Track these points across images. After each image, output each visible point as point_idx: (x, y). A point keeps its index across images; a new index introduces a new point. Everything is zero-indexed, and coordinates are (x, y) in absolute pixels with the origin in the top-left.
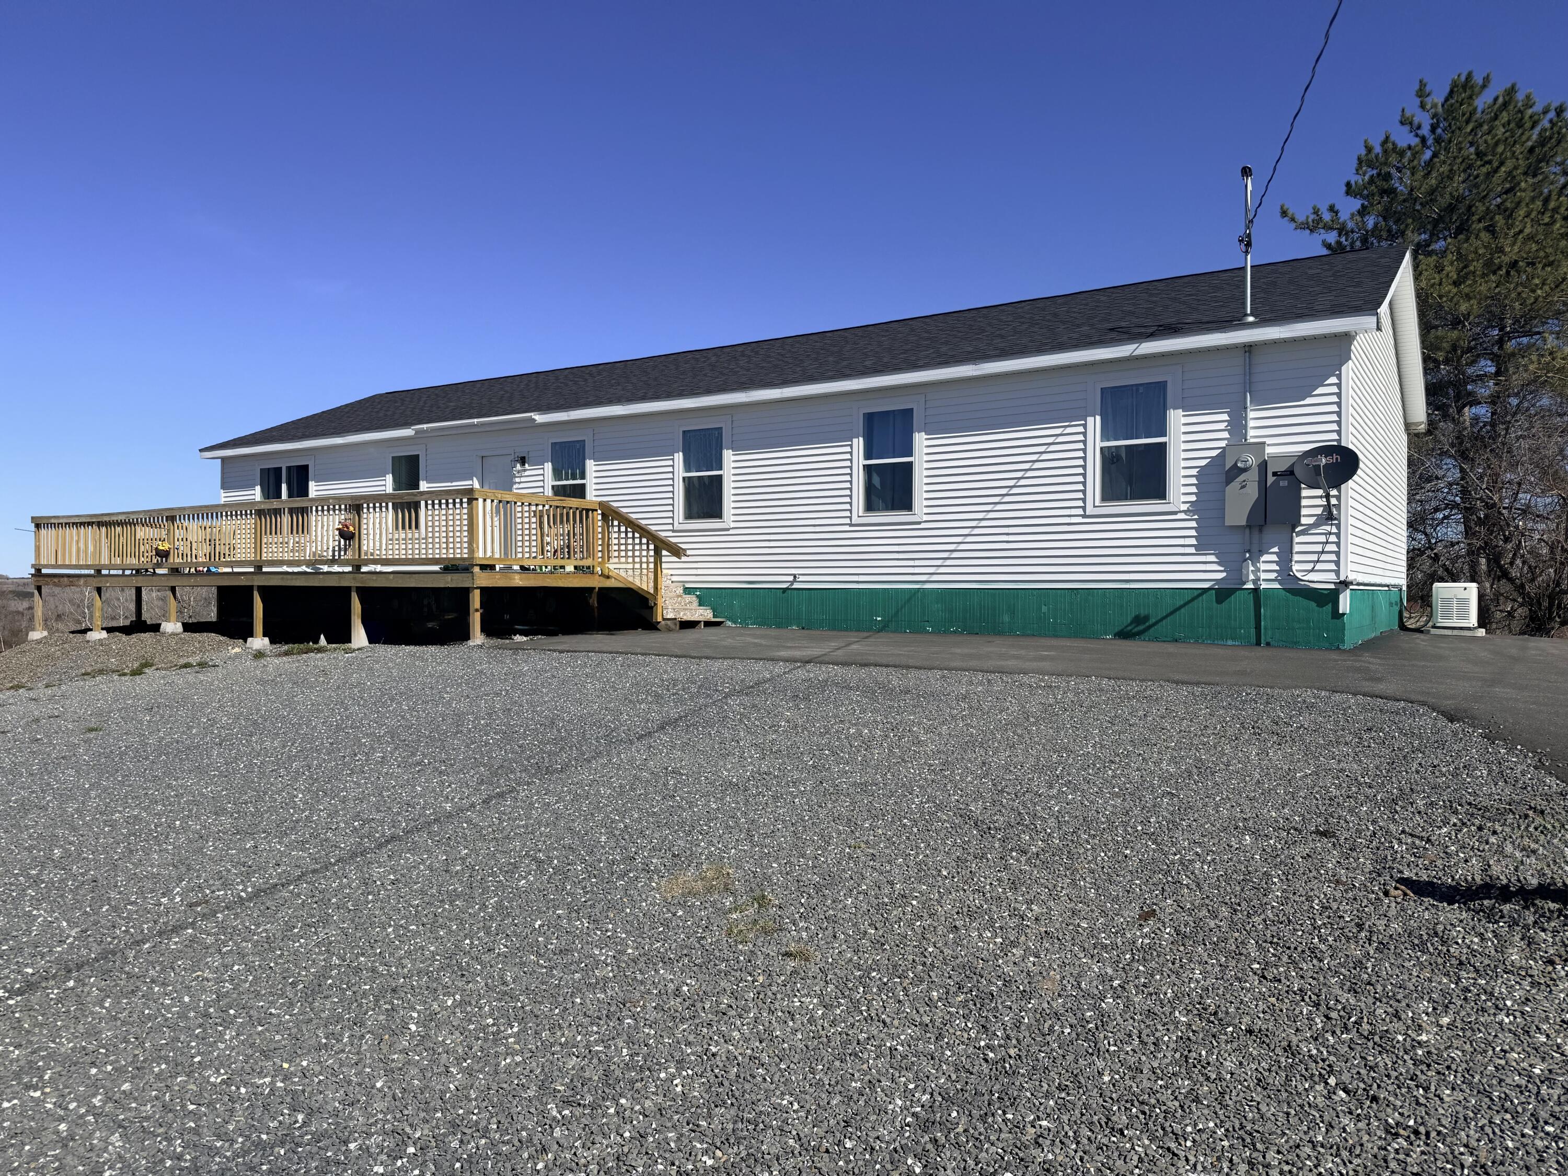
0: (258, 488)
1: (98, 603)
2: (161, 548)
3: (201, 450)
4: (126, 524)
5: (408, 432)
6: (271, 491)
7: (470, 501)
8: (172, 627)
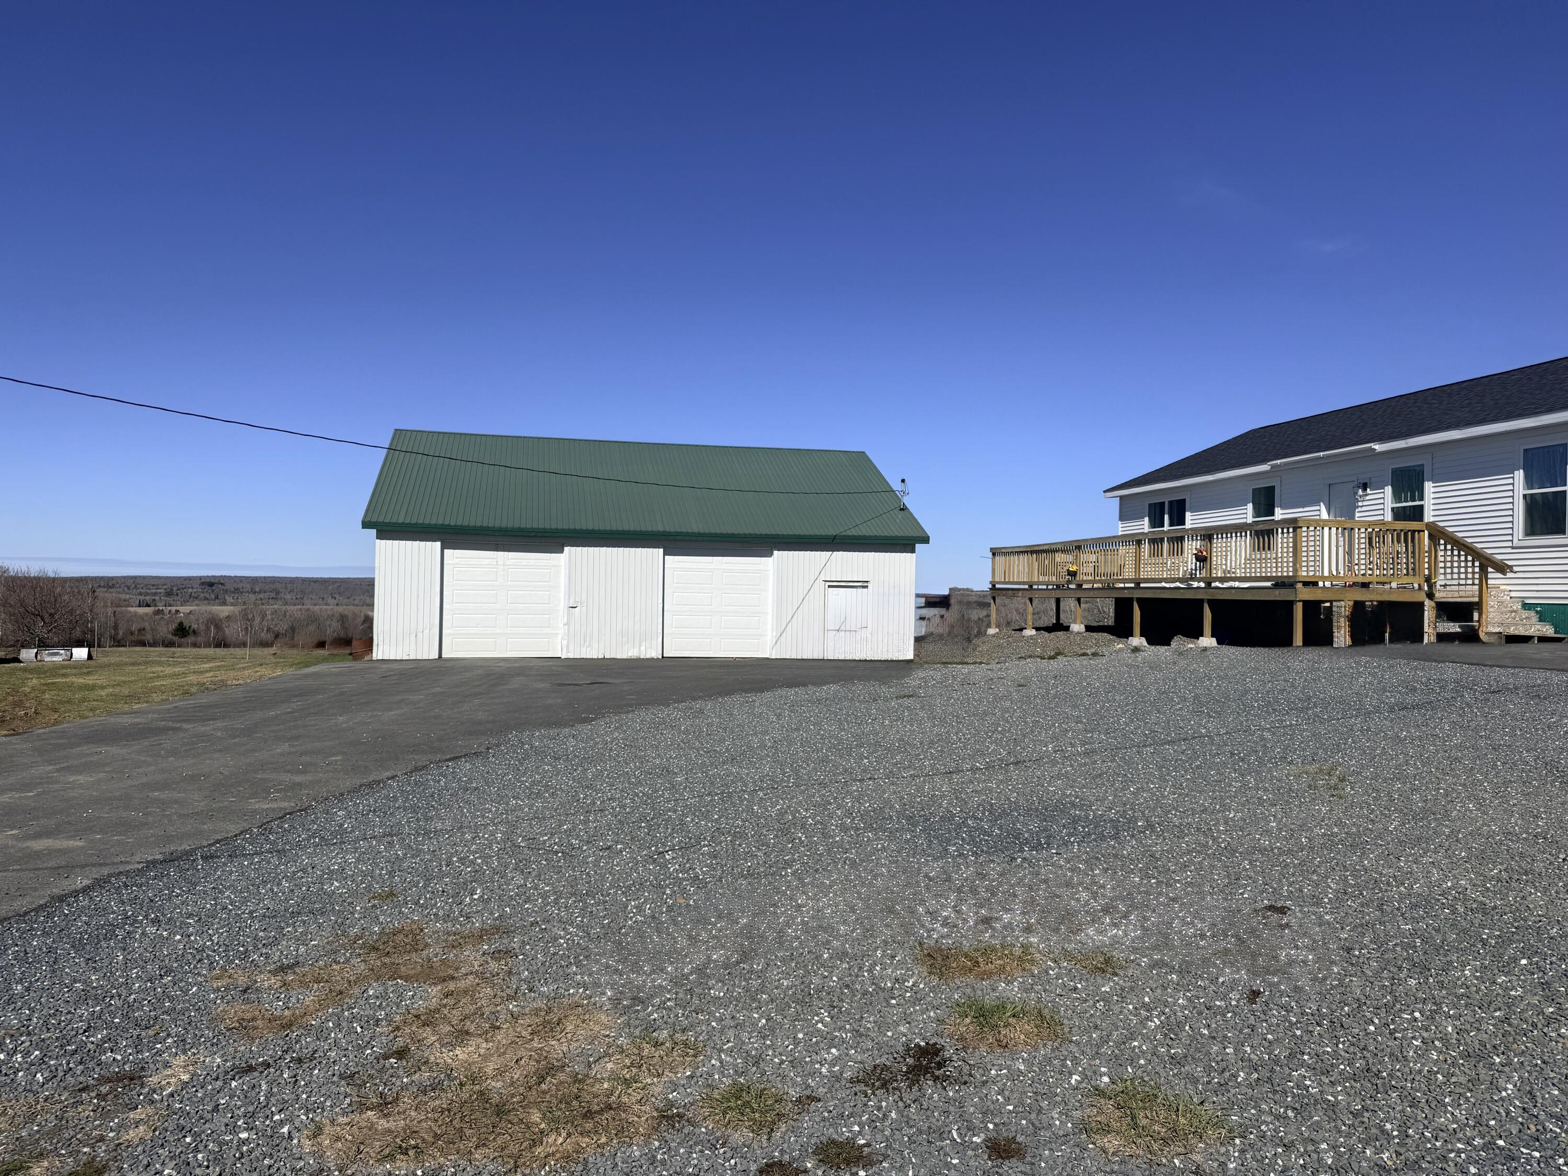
0: (1147, 519)
1: (1030, 609)
2: (1071, 569)
3: (1105, 492)
4: (1049, 552)
5: (1265, 467)
6: (1157, 522)
7: (1295, 529)
8: (1077, 627)
